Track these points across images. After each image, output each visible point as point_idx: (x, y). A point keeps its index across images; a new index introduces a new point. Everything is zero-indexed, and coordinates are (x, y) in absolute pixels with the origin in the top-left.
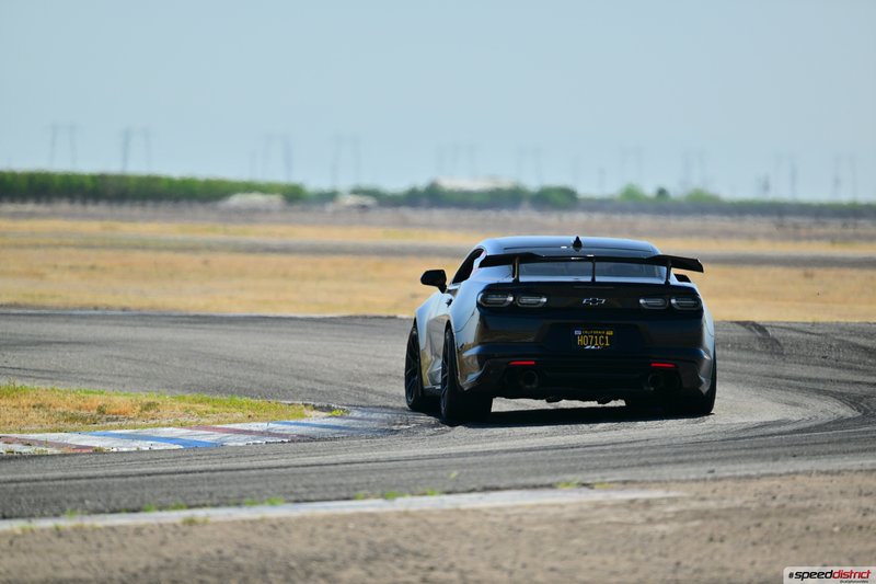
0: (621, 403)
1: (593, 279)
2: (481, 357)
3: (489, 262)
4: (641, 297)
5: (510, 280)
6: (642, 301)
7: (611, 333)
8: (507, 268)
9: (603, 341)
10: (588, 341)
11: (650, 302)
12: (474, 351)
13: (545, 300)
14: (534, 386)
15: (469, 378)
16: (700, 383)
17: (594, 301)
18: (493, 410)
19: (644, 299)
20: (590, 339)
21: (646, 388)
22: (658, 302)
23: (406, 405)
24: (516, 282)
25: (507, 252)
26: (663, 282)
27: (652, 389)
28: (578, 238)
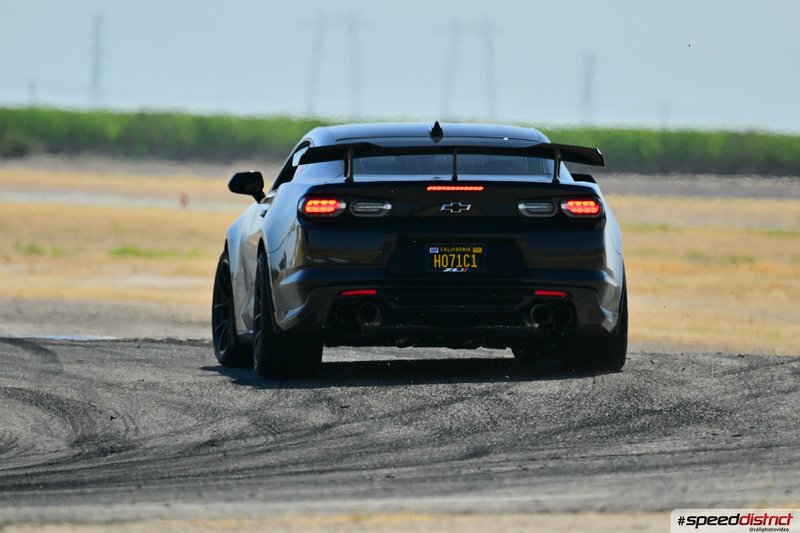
0: (507, 353)
1: (455, 178)
2: (304, 286)
3: (313, 156)
4: (520, 200)
5: (342, 180)
6: (521, 207)
7: (479, 250)
8: (338, 164)
9: (469, 261)
10: (448, 262)
11: (533, 207)
12: (294, 278)
13: (389, 207)
14: (377, 324)
15: (289, 314)
16: (603, 317)
17: (456, 207)
18: (325, 359)
19: (525, 204)
20: (450, 258)
21: (529, 325)
22: (543, 207)
23: (215, 362)
24: (349, 181)
25: (340, 142)
26: (550, 181)
27: (537, 325)
28: (437, 124)
